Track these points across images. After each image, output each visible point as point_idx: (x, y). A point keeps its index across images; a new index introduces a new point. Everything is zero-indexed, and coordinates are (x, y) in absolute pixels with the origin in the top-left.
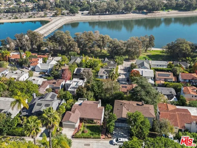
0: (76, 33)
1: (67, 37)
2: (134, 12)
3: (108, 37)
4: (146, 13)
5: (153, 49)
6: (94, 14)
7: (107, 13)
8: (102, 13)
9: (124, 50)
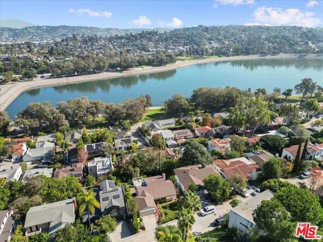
0: (59, 103)
1: (49, 109)
2: (107, 71)
3: (100, 102)
4: (121, 71)
5: (150, 108)
6: (59, 76)
7: (76, 74)
8: (70, 74)
9: (125, 114)
